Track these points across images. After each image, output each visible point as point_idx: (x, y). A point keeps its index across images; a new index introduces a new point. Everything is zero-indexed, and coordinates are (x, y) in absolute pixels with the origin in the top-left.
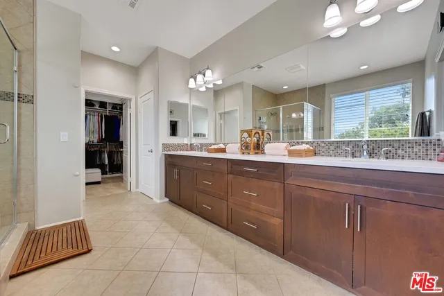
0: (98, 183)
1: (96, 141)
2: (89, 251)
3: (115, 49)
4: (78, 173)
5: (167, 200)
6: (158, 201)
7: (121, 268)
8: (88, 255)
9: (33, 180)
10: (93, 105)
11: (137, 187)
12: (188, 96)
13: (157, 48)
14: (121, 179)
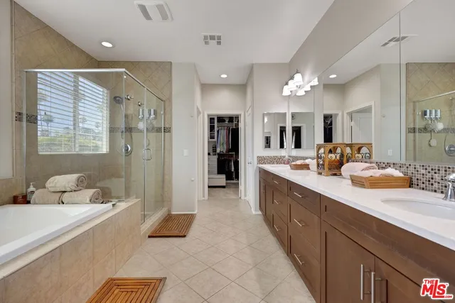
0: (224, 187)
1: (224, 152)
2: (184, 236)
3: (224, 76)
4: (193, 179)
5: (260, 213)
6: (254, 212)
7: (191, 254)
8: (183, 239)
9: (170, 182)
10: (224, 121)
11: (245, 196)
12: (286, 104)
13: (253, 65)
14: (237, 185)
